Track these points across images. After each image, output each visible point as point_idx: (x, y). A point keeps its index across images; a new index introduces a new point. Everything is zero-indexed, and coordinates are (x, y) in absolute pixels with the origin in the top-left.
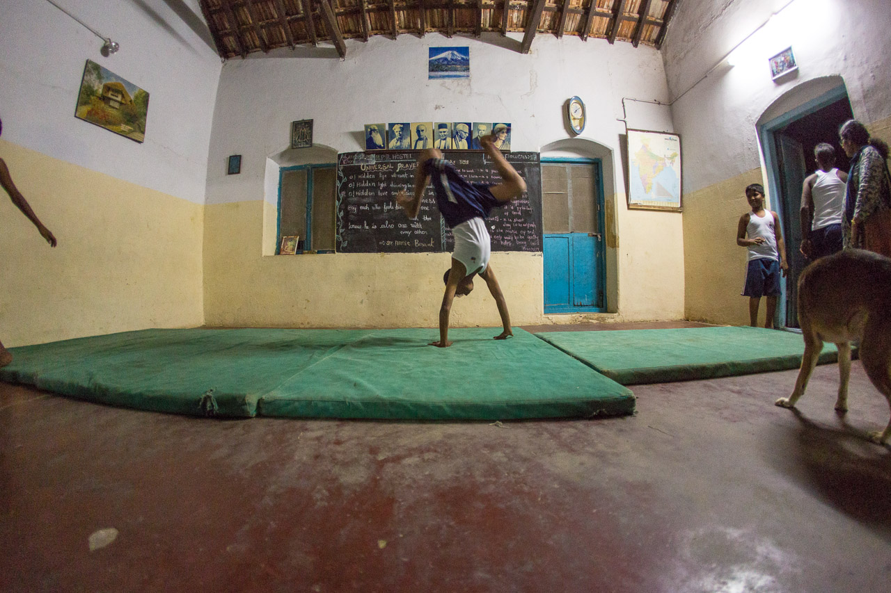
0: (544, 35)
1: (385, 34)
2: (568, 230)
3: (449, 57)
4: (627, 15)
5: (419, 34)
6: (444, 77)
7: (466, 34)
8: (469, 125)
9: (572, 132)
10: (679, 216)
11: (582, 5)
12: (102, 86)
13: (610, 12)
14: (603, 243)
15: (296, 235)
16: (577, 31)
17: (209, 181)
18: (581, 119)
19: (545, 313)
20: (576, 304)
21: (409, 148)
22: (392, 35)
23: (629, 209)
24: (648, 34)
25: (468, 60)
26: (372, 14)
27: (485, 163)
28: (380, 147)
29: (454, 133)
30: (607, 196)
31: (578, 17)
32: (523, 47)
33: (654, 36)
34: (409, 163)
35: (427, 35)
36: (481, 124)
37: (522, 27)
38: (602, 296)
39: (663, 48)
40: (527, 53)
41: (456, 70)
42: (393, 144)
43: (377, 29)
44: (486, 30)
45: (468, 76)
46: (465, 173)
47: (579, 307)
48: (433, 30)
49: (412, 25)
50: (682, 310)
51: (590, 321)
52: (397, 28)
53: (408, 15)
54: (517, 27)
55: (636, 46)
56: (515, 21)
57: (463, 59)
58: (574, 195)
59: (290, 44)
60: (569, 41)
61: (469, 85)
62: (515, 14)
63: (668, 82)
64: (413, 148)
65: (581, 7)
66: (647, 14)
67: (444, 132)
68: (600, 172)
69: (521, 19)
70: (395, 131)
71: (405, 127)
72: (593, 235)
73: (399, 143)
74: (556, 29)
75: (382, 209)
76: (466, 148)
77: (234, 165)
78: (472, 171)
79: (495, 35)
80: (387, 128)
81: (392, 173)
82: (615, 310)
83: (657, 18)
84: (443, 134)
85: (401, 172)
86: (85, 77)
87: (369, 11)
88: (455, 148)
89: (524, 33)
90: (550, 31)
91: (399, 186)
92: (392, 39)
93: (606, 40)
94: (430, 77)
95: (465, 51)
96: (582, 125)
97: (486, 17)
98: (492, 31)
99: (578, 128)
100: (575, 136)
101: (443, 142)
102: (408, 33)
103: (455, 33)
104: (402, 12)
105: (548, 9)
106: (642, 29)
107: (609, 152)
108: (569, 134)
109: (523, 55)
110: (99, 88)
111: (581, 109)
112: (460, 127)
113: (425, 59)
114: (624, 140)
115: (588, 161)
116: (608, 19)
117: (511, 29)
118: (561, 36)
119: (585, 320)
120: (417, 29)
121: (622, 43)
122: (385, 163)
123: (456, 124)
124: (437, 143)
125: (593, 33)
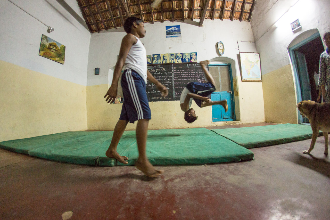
0: (207, 19)
1: (149, 22)
2: (220, 91)
3: (173, 30)
4: (237, 10)
5: (162, 21)
6: (172, 37)
7: (179, 21)
8: (182, 54)
9: (219, 54)
10: (261, 83)
11: (220, 7)
12: (48, 44)
13: (231, 9)
14: (233, 95)
15: (121, 96)
16: (219, 17)
17: (88, 77)
18: (222, 49)
19: (213, 122)
20: (224, 118)
21: (160, 63)
22: (152, 22)
23: (242, 81)
24: (245, 17)
25: (180, 30)
26: (144, 15)
27: (188, 67)
28: (150, 63)
29: (177, 57)
30: (234, 78)
31: (219, 12)
32: (200, 24)
33: (247, 17)
34: (161, 69)
35: (164, 22)
36: (186, 53)
37: (199, 17)
38: (234, 115)
39: (251, 21)
40: (201, 26)
41: (176, 34)
42: (154, 62)
43: (146, 20)
44: (186, 19)
45: (180, 36)
46: (181, 71)
47: (225, 119)
48: (167, 20)
49: (159, 19)
50: (264, 118)
51: (230, 124)
52: (154, 20)
53: (157, 15)
54: (197, 17)
55: (241, 21)
56: (196, 15)
57: (178, 30)
58: (222, 77)
59: (115, 27)
60: (217, 21)
61: (181, 39)
62: (196, 12)
63: (253, 34)
64: (162, 63)
65: (220, 8)
66: (244, 9)
67: (173, 57)
68: (230, 69)
69: (199, 14)
70: (155, 57)
71: (159, 56)
72: (229, 92)
73: (156, 62)
74: (211, 17)
75: (152, 86)
76: (181, 62)
77: (97, 71)
78: (184, 70)
79: (189, 20)
80: (152, 56)
81: (155, 72)
82: (239, 120)
83: (248, 11)
84: (172, 57)
85: (158, 72)
86: (42, 41)
87: (143, 14)
88: (177, 62)
89: (200, 19)
90: (209, 18)
91: (157, 77)
92: (152, 24)
93: (230, 20)
94: (167, 37)
95: (178, 27)
96: (223, 52)
97: (186, 14)
98: (188, 19)
99: (222, 53)
100: (221, 56)
101: (173, 60)
102: (158, 21)
103: (175, 20)
104: (155, 14)
105: (208, 10)
106: (243, 15)
107: (234, 61)
108: (219, 55)
109: (200, 27)
110: (47, 45)
111: (222, 46)
112: (178, 55)
113: (164, 30)
114: (239, 56)
115: (226, 64)
116: (230, 12)
117: (195, 18)
118: (213, 19)
119: (228, 124)
120: (161, 19)
121: (235, 20)
122: (151, 69)
123: (177, 54)
124: (170, 61)
125: (225, 17)
